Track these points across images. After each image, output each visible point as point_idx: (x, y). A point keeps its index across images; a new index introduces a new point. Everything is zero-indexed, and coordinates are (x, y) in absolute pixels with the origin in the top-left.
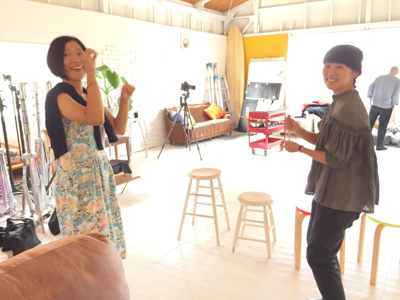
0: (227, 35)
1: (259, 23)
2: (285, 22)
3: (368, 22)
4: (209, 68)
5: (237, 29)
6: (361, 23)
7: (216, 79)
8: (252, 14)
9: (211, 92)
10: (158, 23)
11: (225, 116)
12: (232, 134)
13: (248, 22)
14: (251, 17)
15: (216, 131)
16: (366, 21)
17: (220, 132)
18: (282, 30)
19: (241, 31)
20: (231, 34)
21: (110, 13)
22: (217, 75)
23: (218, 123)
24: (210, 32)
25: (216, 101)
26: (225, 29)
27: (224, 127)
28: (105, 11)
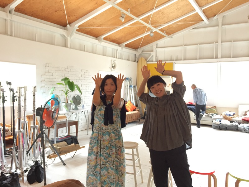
0: (138, 62)
1: (156, 56)
2: (171, 56)
3: (220, 58)
4: (127, 80)
5: (143, 59)
6: (215, 58)
7: (131, 87)
8: (153, 51)
9: (128, 95)
10: (98, 54)
11: (136, 110)
12: (140, 121)
13: (150, 55)
14: (152, 53)
15: (131, 119)
16: (218, 57)
17: (133, 119)
18: (170, 61)
19: (146, 60)
20: (140, 61)
21: (71, 48)
22: (131, 85)
23: (132, 114)
24: (128, 60)
25: (130, 100)
26: (137, 59)
27: (136, 117)
28: (68, 47)
